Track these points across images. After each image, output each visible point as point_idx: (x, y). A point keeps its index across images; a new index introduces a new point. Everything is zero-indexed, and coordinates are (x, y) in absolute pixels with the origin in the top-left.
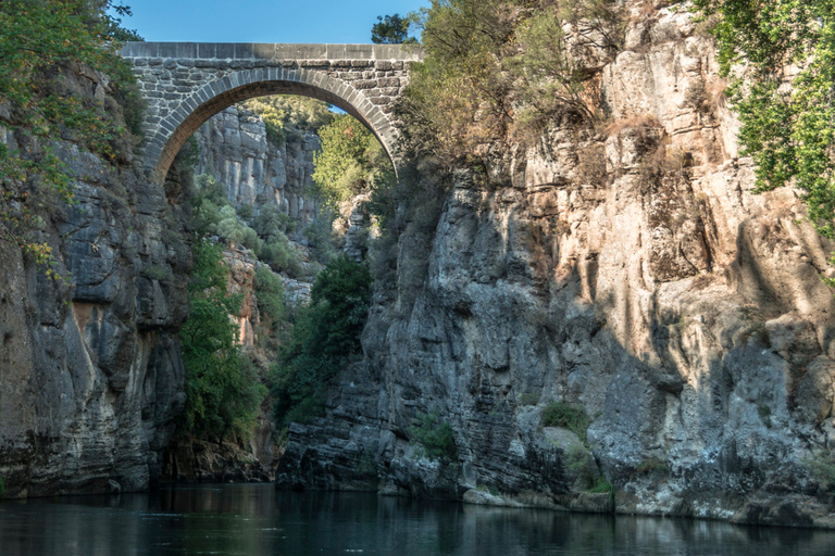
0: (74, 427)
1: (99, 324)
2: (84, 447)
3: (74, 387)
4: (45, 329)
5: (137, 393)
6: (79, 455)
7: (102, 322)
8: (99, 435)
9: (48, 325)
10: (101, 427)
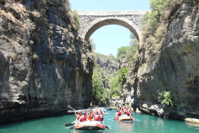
0: (55, 95)
1: (64, 67)
2: (59, 102)
3: (54, 83)
4: (44, 65)
5: (79, 89)
6: (57, 104)
7: (65, 66)
8: (65, 98)
9: (45, 64)
10: (66, 96)
